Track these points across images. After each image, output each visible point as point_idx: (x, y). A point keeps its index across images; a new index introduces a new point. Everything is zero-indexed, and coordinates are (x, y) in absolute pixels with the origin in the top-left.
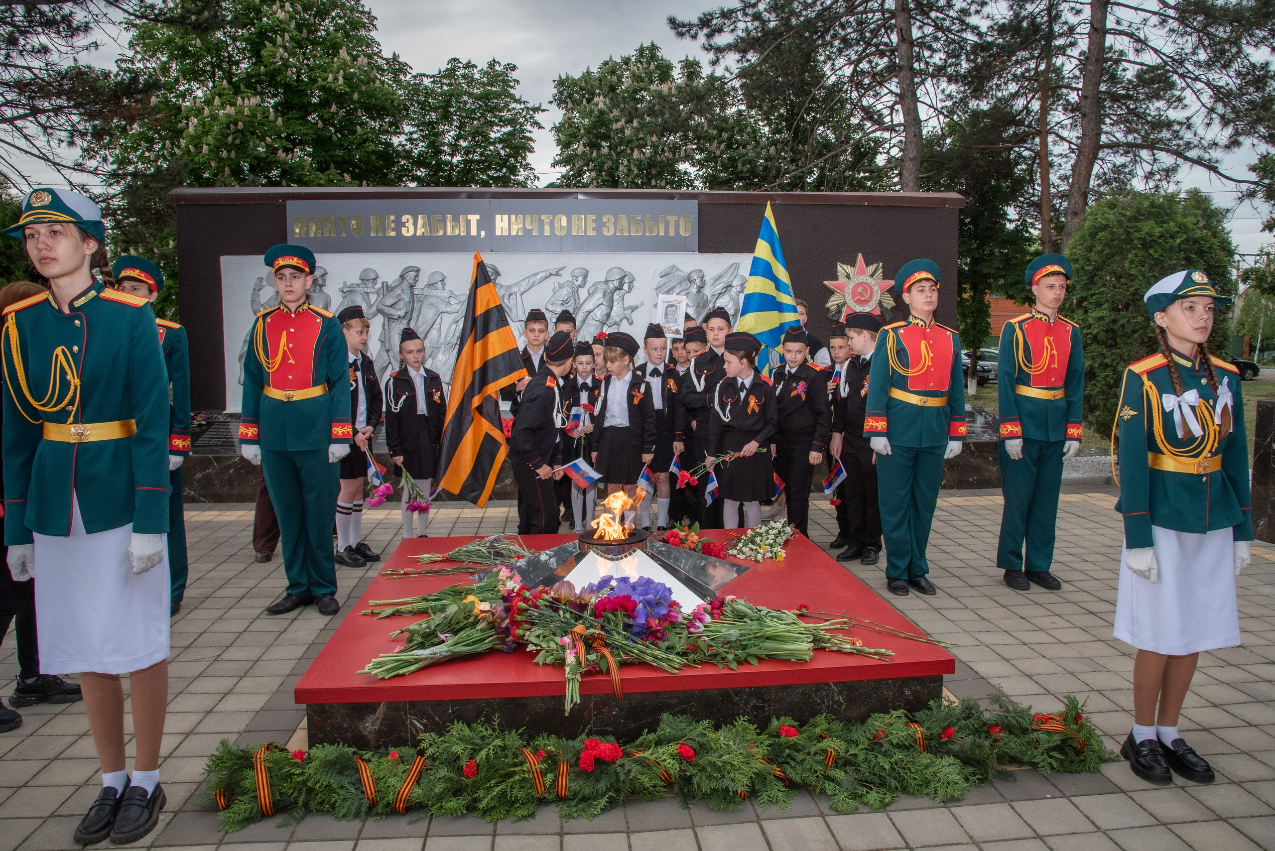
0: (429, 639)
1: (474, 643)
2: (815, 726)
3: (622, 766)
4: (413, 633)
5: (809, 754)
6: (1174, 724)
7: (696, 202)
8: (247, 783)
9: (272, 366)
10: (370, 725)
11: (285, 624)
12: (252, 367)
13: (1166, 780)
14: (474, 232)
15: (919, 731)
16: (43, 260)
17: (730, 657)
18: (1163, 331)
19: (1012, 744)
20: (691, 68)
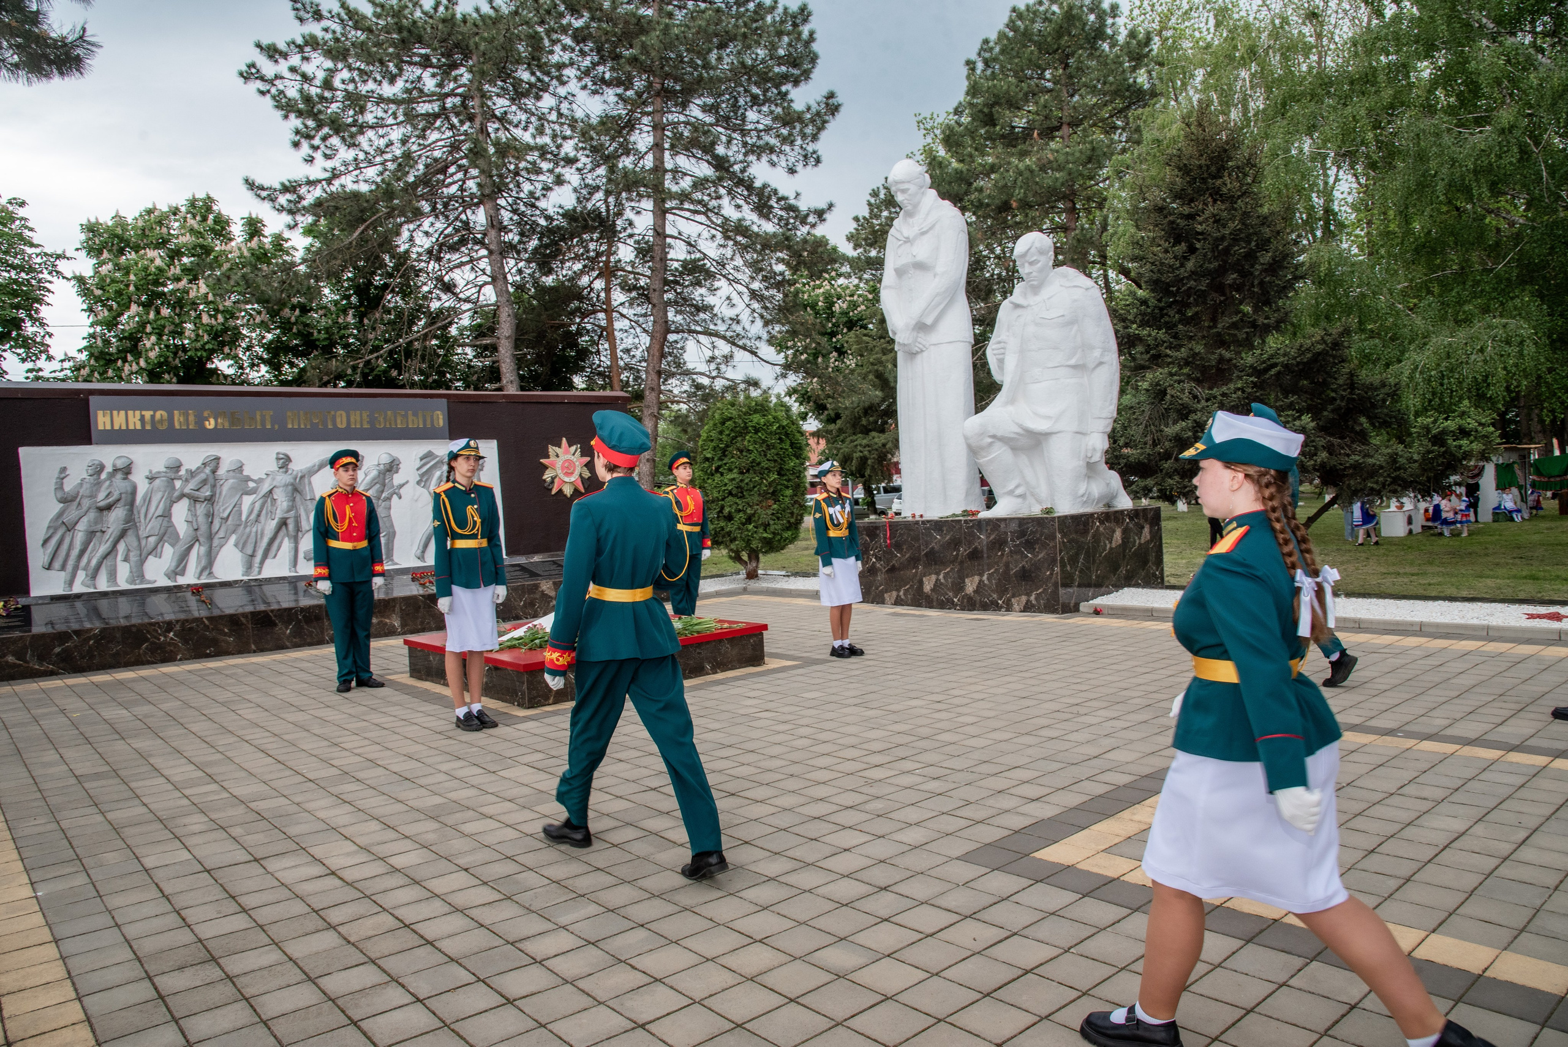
14: (268, 426)
20: (254, 227)
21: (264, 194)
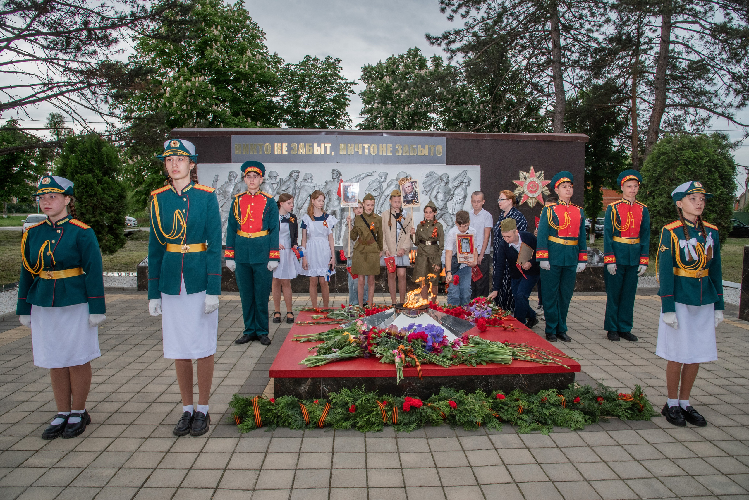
0: (328, 350)
1: (351, 352)
2: (513, 395)
3: (423, 409)
4: (320, 348)
5: (510, 407)
6: (687, 399)
7: (445, 138)
8: (250, 413)
9: (243, 221)
10: (304, 389)
11: (245, 348)
12: (232, 222)
13: (683, 424)
14: (328, 153)
15: (563, 398)
16: (174, 172)
17: (473, 361)
18: (680, 210)
19: (607, 406)
20: (437, 61)
21: (434, 41)
